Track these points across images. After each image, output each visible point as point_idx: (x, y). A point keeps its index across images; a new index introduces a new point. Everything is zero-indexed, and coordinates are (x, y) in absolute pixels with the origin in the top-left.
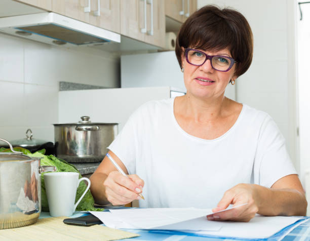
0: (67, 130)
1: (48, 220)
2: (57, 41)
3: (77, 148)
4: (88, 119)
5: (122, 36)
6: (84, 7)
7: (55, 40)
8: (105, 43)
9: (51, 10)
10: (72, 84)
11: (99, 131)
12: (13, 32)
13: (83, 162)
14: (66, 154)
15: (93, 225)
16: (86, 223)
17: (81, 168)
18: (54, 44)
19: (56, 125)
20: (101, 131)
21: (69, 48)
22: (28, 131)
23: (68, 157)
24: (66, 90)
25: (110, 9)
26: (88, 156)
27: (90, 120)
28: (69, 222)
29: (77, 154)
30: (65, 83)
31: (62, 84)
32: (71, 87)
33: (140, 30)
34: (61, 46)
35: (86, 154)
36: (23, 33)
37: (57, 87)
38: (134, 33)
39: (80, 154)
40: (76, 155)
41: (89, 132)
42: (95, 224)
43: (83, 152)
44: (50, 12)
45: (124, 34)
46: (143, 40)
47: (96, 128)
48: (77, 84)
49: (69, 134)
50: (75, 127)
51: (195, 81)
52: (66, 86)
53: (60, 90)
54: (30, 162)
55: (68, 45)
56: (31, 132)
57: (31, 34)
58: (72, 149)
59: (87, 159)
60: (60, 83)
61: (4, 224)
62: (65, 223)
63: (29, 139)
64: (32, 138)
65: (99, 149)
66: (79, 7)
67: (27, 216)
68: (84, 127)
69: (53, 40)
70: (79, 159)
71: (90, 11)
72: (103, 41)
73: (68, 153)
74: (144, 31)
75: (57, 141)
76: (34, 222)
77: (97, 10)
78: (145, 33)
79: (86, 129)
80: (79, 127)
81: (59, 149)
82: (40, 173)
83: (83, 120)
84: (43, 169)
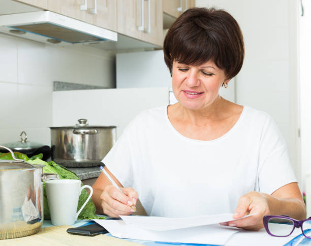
0: (63, 133)
1: (50, 230)
2: (52, 40)
3: (75, 152)
4: (85, 122)
5: (119, 34)
6: (80, 5)
7: (50, 39)
8: (102, 42)
9: (47, 9)
10: (67, 83)
11: (97, 135)
12: (7, 30)
13: (80, 166)
14: (64, 159)
15: (97, 235)
16: (91, 233)
17: (79, 173)
18: (48, 43)
19: (52, 128)
20: (100, 134)
21: (63, 47)
22: (22, 133)
23: (65, 161)
24: (61, 90)
25: (107, 6)
26: (86, 160)
27: (87, 123)
28: (72, 231)
29: (75, 158)
30: (59, 83)
31: (56, 84)
32: (65, 87)
33: (137, 27)
34: (56, 45)
35: (83, 158)
36: (17, 31)
37: (51, 87)
38: (131, 31)
39: (78, 158)
40: (73, 159)
41: (87, 136)
42: (99, 234)
43: (81, 155)
44: (46, 10)
45: (121, 32)
46: (140, 39)
47: (95, 132)
48: (72, 84)
49: (66, 137)
50: (73, 130)
51: (182, 93)
52: (60, 86)
53: (54, 90)
54: (33, 171)
55: (63, 43)
56: (26, 134)
57: (25, 33)
58: (69, 153)
59: (85, 163)
60: (55, 82)
61: (6, 234)
62: (69, 233)
63: (23, 142)
64: (27, 140)
65: (97, 153)
66: (76, 5)
67: (29, 225)
68: (82, 131)
69: (47, 38)
70: (76, 163)
71: (86, 9)
72: (99, 39)
73: (65, 157)
74: (142, 28)
75: (54, 144)
76: (37, 231)
77: (94, 8)
78: (142, 31)
79: (84, 132)
80: (77, 131)
81: (55, 153)
82: (42, 181)
83: (80, 122)
84: (46, 178)
